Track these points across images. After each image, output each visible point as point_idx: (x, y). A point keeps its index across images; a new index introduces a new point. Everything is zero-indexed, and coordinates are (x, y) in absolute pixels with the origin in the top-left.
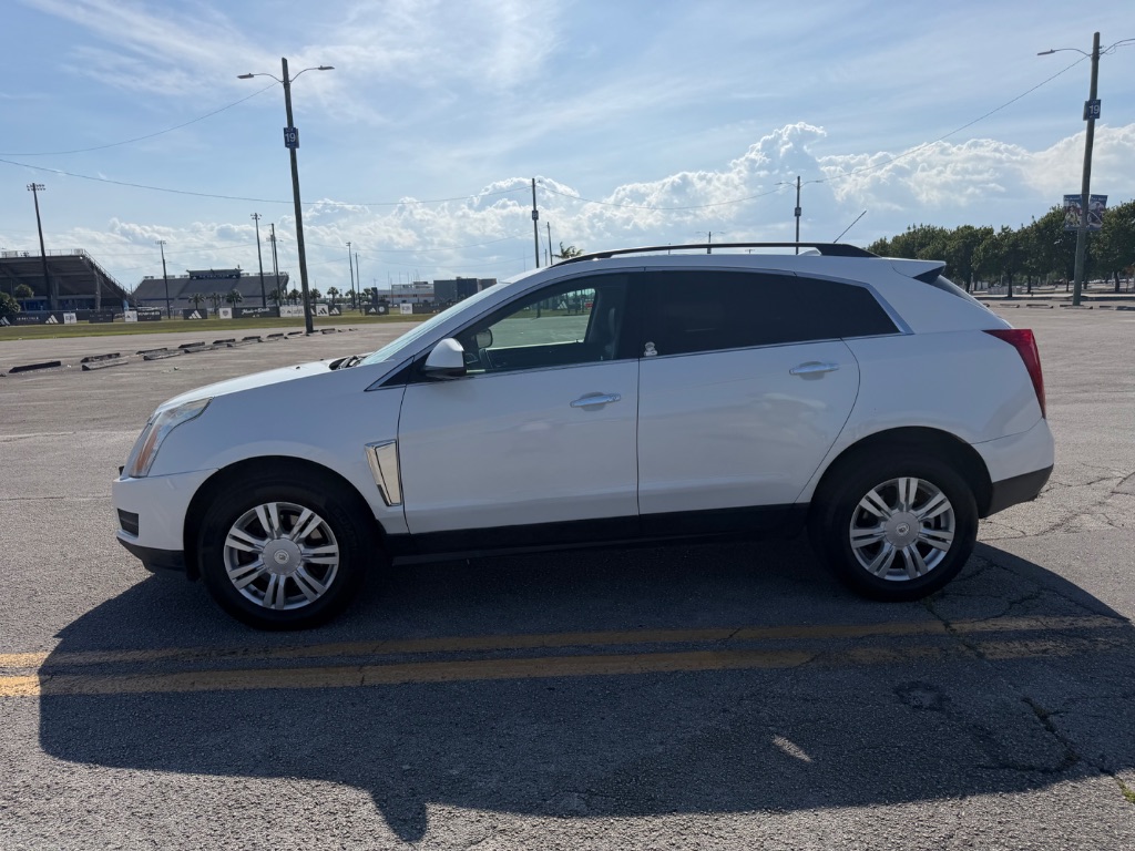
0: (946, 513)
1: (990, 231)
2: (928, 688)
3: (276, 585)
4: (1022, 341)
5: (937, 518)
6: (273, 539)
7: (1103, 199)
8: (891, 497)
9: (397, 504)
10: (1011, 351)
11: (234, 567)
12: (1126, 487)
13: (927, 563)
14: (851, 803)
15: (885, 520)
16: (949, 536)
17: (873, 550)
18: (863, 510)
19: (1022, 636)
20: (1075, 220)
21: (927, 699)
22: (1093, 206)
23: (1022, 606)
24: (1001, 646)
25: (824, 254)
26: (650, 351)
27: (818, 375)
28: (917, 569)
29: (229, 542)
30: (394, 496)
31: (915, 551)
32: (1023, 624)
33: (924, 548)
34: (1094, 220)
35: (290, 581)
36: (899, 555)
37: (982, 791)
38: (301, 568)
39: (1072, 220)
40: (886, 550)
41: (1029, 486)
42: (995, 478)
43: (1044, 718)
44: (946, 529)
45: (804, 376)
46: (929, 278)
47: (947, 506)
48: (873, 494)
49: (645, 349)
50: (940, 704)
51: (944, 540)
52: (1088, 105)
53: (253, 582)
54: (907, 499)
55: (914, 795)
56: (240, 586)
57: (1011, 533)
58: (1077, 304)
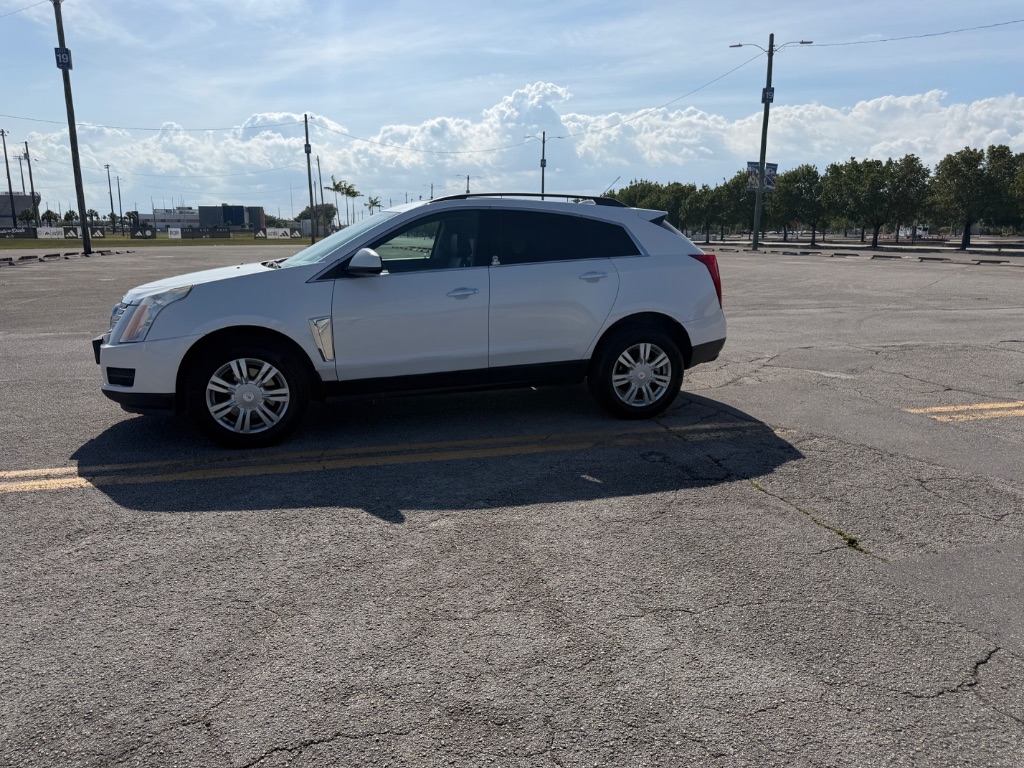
0: (666, 365)
1: (693, 188)
2: (658, 454)
3: (244, 417)
4: (709, 262)
5: (661, 368)
6: (242, 383)
7: (774, 167)
8: (635, 355)
9: (332, 360)
10: (703, 268)
11: (213, 405)
12: (772, 362)
13: (656, 395)
14: (624, 495)
15: (632, 369)
16: (668, 378)
17: (625, 388)
18: (620, 364)
19: (707, 431)
20: (754, 183)
21: (658, 458)
22: (767, 172)
23: (708, 419)
24: (696, 436)
25: (598, 203)
26: (496, 262)
27: (596, 280)
28: (650, 399)
29: (210, 386)
30: (329, 354)
31: (649, 388)
32: (708, 426)
33: (654, 386)
34: (769, 183)
35: (253, 414)
36: (640, 390)
37: (686, 487)
38: (262, 404)
40: (632, 388)
41: (711, 351)
42: (694, 343)
43: (717, 462)
44: (666, 375)
45: (588, 280)
46: (658, 221)
47: (667, 360)
48: (626, 353)
49: (492, 261)
50: (664, 459)
51: (665, 381)
52: (765, 91)
53: (226, 416)
54: (645, 357)
55: (654, 491)
56: (217, 417)
57: (702, 387)
58: (755, 249)
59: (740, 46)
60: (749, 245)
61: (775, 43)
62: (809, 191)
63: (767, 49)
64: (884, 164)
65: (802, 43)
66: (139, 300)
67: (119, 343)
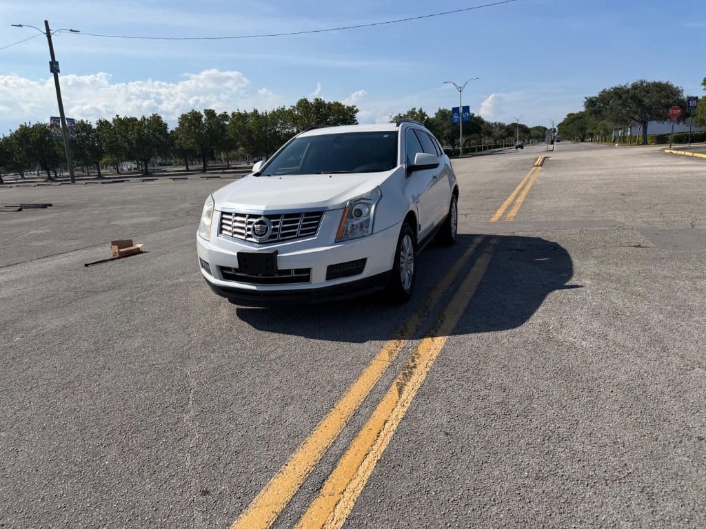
3: (407, 278)
6: (406, 254)
19: (487, 240)
24: (493, 242)
29: (401, 259)
38: (409, 267)
39: (56, 132)
52: (51, 63)
56: (403, 282)
58: (73, 181)
59: (20, 26)
60: (69, 180)
61: (50, 28)
62: (87, 138)
63: (45, 31)
64: (139, 119)
65: (71, 30)
66: (338, 205)
67: (336, 242)
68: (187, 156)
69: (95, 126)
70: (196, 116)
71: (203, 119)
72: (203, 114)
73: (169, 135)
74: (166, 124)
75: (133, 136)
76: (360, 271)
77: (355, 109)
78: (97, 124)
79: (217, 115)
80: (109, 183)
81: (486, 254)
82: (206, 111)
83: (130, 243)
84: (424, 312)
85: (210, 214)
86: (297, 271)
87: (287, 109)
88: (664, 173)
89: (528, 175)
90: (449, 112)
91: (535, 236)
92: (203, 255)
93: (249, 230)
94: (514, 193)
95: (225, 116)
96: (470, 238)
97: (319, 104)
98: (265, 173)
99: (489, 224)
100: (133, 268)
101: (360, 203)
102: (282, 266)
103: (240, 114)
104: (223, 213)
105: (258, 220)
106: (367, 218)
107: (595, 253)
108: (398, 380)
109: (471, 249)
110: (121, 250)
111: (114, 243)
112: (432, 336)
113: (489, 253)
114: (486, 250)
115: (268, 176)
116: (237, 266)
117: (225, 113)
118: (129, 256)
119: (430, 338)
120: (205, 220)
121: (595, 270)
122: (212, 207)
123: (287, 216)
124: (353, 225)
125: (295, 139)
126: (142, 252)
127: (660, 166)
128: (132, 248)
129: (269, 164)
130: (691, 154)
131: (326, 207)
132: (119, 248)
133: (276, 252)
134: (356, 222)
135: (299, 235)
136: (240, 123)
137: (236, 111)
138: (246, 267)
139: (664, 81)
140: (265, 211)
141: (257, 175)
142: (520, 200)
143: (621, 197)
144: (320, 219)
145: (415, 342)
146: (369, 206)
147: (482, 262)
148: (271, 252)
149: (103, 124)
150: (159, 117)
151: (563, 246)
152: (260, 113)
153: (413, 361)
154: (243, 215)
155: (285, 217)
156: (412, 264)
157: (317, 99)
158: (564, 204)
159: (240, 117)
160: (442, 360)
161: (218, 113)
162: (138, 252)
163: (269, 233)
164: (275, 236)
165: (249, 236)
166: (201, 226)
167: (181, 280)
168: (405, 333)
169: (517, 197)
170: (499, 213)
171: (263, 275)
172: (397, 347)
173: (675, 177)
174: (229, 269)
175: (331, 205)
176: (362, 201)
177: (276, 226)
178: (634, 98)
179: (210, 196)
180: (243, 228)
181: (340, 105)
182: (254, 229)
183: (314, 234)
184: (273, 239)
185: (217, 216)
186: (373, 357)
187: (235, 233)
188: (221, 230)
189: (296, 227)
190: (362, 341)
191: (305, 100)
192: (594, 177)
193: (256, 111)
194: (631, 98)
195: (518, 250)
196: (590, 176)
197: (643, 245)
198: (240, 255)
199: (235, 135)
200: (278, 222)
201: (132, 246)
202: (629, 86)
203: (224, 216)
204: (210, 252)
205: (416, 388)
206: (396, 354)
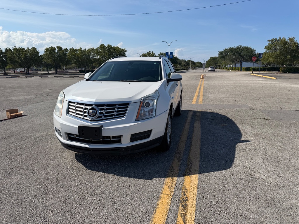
24: (198, 115)
66: (137, 100)
67: (136, 121)
68: (48, 66)
69: (4, 51)
70: (53, 49)
71: (56, 51)
72: (56, 48)
73: (40, 57)
74: (39, 52)
75: (22, 56)
76: (148, 136)
77: (125, 50)
78: (5, 50)
79: (63, 49)
80: (10, 77)
81: (197, 121)
82: (58, 47)
83: (17, 111)
84: (179, 157)
85: (62, 102)
86: (113, 137)
87: (95, 48)
88: (255, 84)
89: (200, 83)
90: (164, 54)
91: (216, 112)
92: (57, 125)
93: (85, 112)
94: (198, 90)
95: (66, 50)
96: (187, 112)
97: (110, 47)
98: (92, 79)
99: (192, 105)
100: (17, 125)
101: (149, 99)
102: (104, 134)
103: (74, 49)
104: (70, 102)
105: (91, 107)
106: (152, 107)
107: (247, 122)
108: (180, 212)
109: (189, 119)
110: (12, 115)
111: (8, 111)
112: (190, 175)
113: (198, 120)
114: (196, 119)
115: (94, 81)
116: (78, 134)
117: (67, 48)
118: (16, 117)
119: (188, 176)
120: (59, 105)
121: (252, 131)
122: (63, 98)
123: (108, 105)
124: (144, 111)
125: (107, 62)
126: (23, 116)
127: (252, 80)
128: (17, 113)
129: (94, 74)
130: (262, 76)
131: (130, 101)
132: (11, 113)
133: (102, 126)
134: (146, 109)
135: (115, 116)
136: (73, 53)
137: (72, 48)
138: (83, 134)
139: (249, 46)
140: (95, 102)
141: (88, 80)
142: (201, 94)
143: (244, 94)
144: (127, 107)
145: (181, 179)
146: (153, 100)
147: (197, 125)
148: (99, 126)
149: (8, 50)
150: (35, 49)
151: (230, 118)
152: (83, 49)
153: (185, 195)
154: (82, 104)
155: (107, 106)
156: (170, 130)
157: (108, 45)
158: (222, 96)
159: (73, 51)
160: (201, 194)
161: (63, 48)
162: (21, 115)
163: (98, 115)
164: (101, 117)
165: (85, 116)
166: (56, 108)
167: (44, 134)
168: (174, 172)
169: (199, 92)
170: (195, 99)
171: (93, 139)
172: (172, 183)
173: (260, 85)
174: (73, 135)
175: (133, 100)
176: (149, 98)
177: (102, 111)
178: (238, 52)
179: (62, 91)
180: (81, 111)
181: (118, 48)
182: (89, 112)
183: (124, 116)
184: (100, 118)
185: (66, 104)
186: (160, 191)
187: (77, 114)
188: (68, 112)
189: (113, 112)
190: (151, 179)
191: (104, 45)
192: (228, 84)
193: (81, 48)
194: (236, 52)
195: (211, 119)
196: (226, 83)
197: (266, 118)
198: (80, 127)
199: (71, 58)
200: (103, 109)
201: (18, 112)
202: (235, 48)
203: (70, 104)
204: (62, 124)
205: (193, 218)
206: (173, 189)
